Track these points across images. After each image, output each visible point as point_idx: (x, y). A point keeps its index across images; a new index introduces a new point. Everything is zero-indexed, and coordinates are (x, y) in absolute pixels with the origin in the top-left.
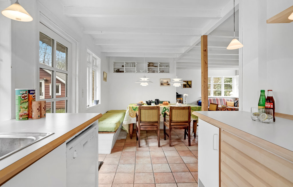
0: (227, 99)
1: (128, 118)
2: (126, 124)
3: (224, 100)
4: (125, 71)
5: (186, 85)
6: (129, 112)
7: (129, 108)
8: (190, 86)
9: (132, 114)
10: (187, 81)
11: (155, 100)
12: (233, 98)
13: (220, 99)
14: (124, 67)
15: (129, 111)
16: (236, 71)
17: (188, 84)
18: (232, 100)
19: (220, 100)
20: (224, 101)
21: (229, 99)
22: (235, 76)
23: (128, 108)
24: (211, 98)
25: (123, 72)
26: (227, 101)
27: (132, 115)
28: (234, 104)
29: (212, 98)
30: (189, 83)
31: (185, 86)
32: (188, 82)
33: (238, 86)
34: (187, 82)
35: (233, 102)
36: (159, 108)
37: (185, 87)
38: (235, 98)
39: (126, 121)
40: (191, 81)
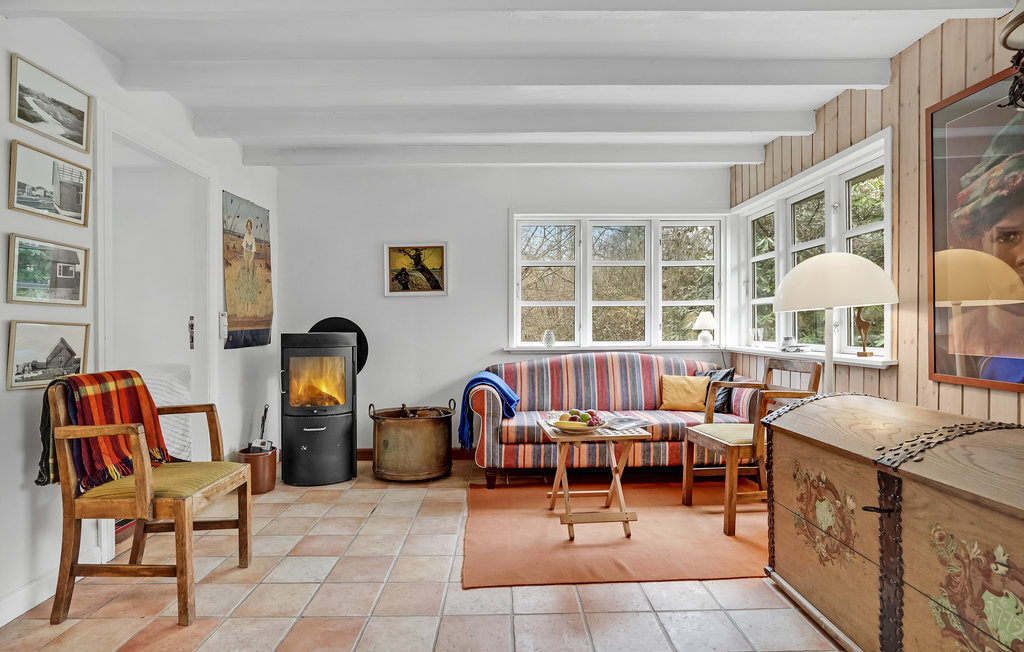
0: (671, 358)
3: (648, 366)
5: (406, 274)
8: (436, 284)
10: (416, 249)
13: (622, 361)
17: (424, 270)
18: (703, 365)
19: (624, 368)
20: (648, 376)
21: (683, 360)
26: (669, 372)
29: (570, 356)
30: (429, 262)
31: (401, 281)
32: (424, 255)
33: (743, 278)
34: (417, 255)
35: (704, 381)
37: (405, 288)
38: (723, 352)
40: (442, 248)
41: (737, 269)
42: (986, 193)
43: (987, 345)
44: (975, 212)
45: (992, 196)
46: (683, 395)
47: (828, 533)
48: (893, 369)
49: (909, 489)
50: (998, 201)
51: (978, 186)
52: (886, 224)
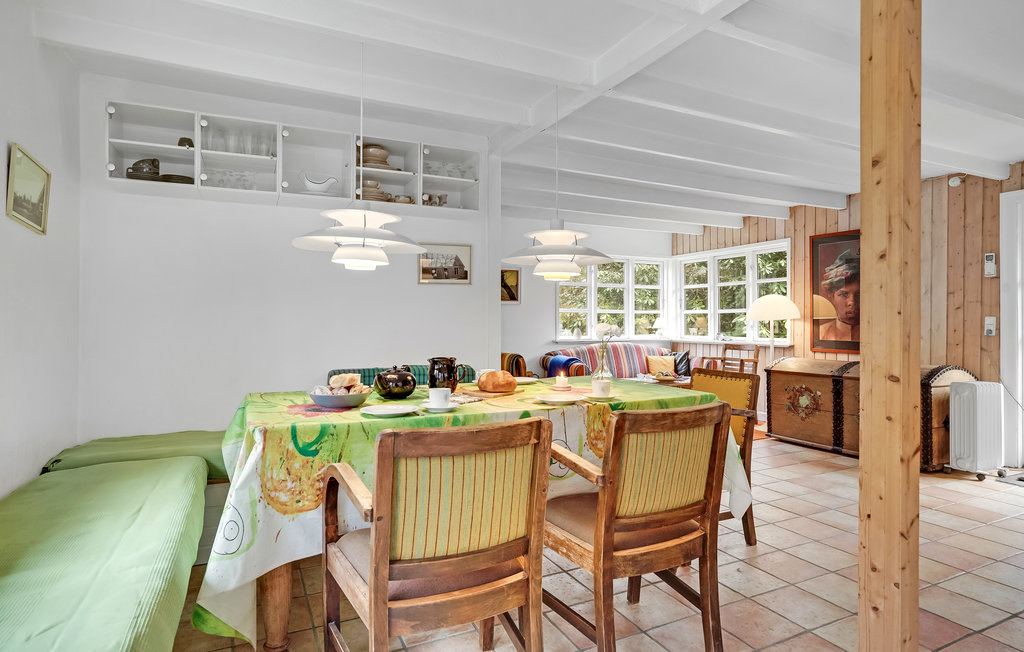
0: (647, 345)
1: (254, 524)
2: (232, 584)
3: (638, 350)
4: (200, 176)
6: (262, 475)
7: (258, 437)
9: (290, 485)
11: (434, 362)
12: (664, 343)
13: (625, 347)
14: (197, 149)
15: (261, 471)
16: (675, 236)
19: (627, 352)
20: (640, 357)
21: (654, 347)
22: (670, 260)
23: (251, 444)
24: (592, 345)
25: (190, 180)
26: (649, 354)
27: (283, 497)
28: (676, 366)
35: (671, 359)
36: (544, 435)
38: (671, 342)
39: (239, 561)
40: (517, 272)
41: (675, 292)
42: (836, 276)
43: (836, 336)
44: (831, 283)
45: (838, 279)
46: (662, 367)
47: (806, 408)
48: (792, 347)
49: (846, 382)
50: (840, 280)
51: (833, 273)
52: (787, 279)
